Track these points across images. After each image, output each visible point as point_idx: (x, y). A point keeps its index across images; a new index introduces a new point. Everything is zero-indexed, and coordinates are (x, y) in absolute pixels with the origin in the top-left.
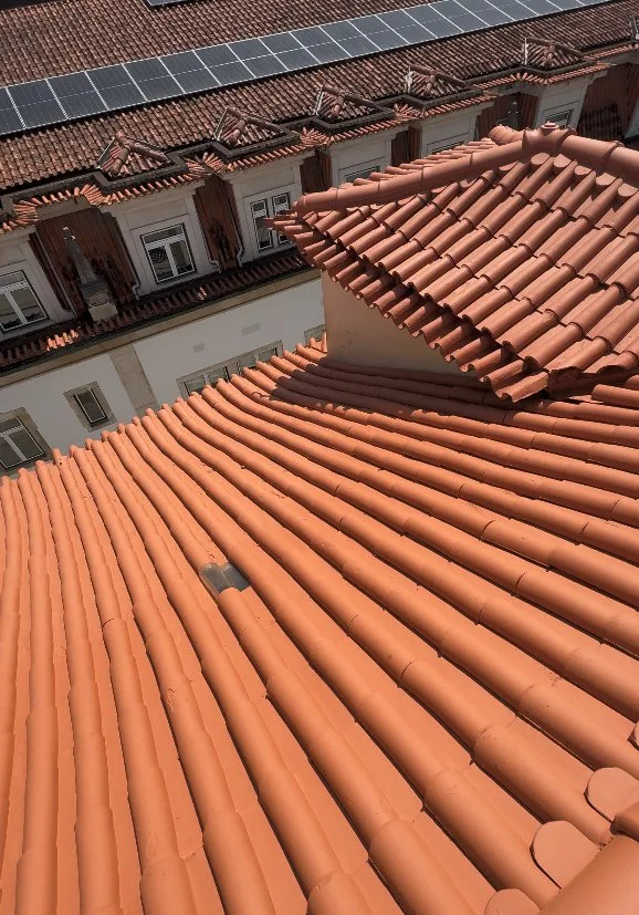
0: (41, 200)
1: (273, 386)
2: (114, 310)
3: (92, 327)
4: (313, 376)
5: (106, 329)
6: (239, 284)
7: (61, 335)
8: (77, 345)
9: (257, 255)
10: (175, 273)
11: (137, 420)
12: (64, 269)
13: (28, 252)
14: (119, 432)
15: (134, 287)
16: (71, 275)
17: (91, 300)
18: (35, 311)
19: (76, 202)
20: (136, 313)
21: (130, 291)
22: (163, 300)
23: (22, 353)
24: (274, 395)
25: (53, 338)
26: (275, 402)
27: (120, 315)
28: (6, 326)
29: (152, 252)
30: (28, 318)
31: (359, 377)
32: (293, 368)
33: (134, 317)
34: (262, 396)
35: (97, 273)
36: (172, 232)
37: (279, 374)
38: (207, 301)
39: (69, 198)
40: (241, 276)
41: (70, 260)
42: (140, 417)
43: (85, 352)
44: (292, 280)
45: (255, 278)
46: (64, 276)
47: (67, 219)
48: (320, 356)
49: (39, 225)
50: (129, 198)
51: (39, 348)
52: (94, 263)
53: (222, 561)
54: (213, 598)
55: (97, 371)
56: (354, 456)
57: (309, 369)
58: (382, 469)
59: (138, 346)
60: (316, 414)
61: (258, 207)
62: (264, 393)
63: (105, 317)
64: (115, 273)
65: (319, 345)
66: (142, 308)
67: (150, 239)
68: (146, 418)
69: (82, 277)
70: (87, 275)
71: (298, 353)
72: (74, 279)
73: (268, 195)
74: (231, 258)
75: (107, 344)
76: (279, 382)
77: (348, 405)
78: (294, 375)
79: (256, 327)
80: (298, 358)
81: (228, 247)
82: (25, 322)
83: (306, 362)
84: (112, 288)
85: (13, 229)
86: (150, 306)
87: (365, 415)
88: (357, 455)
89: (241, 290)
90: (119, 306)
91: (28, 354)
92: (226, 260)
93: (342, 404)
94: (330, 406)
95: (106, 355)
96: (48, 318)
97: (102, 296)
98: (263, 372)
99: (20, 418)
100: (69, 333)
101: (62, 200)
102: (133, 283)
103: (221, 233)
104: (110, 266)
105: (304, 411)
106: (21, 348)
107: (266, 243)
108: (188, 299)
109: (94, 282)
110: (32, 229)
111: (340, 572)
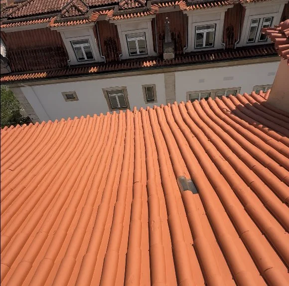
0: (162, 5)
1: (234, 107)
2: (173, 56)
3: (162, 61)
4: (255, 109)
5: (167, 63)
6: (231, 56)
7: (149, 62)
8: (154, 67)
9: (245, 45)
10: (204, 46)
11: (169, 104)
12: (160, 35)
13: (149, 25)
14: (161, 107)
15: (184, 48)
16: (162, 38)
17: (166, 50)
18: (143, 50)
19: (175, 7)
20: (181, 59)
21: (182, 49)
22: (194, 57)
23: (133, 65)
24: (233, 112)
25: (146, 62)
26: (233, 116)
27: (175, 59)
28: (131, 53)
29: (197, 34)
30: (140, 52)
31: (281, 116)
32: (247, 102)
33: (180, 60)
34: (227, 111)
35: (172, 39)
36: (208, 27)
37: (238, 103)
38: (213, 61)
39: (173, 5)
40: (233, 53)
41: (164, 32)
42: (171, 104)
43: (156, 71)
44: (258, 60)
45: (240, 55)
46: (159, 38)
47: (168, 14)
48: (262, 100)
49: (158, 15)
50: (197, 8)
51: (140, 65)
52: (172, 34)
53: (188, 177)
54: (181, 192)
55: (157, 80)
56: (267, 154)
57: (254, 105)
58: (281, 166)
59: (176, 73)
60: (252, 127)
61: (254, 22)
62: (228, 110)
63: (169, 58)
64: (179, 41)
65: (263, 95)
66: (185, 58)
67: (199, 28)
68: (173, 105)
69: (166, 40)
70: (168, 39)
71: (251, 95)
72: (162, 40)
73: (262, 17)
74: (232, 44)
75: (165, 69)
76: (238, 107)
77: (271, 128)
78: (246, 106)
79: (231, 78)
80: (251, 98)
81: (232, 38)
82: (138, 53)
83: (255, 101)
84: (175, 46)
85: (148, 15)
86: (188, 58)
87: (280, 136)
88: (269, 154)
89: (231, 59)
90: (176, 55)
91: (135, 67)
92: (229, 44)
93: (268, 127)
94: (261, 126)
95: (163, 74)
96: (147, 54)
97: (171, 49)
98: (231, 100)
99: (123, 90)
100: (152, 62)
101: (170, 6)
102: (185, 46)
103: (231, 31)
104: (178, 37)
105: (247, 124)
106: (133, 63)
107: (252, 40)
108: (205, 58)
109: (170, 43)
110: (154, 16)
111: (244, 206)
